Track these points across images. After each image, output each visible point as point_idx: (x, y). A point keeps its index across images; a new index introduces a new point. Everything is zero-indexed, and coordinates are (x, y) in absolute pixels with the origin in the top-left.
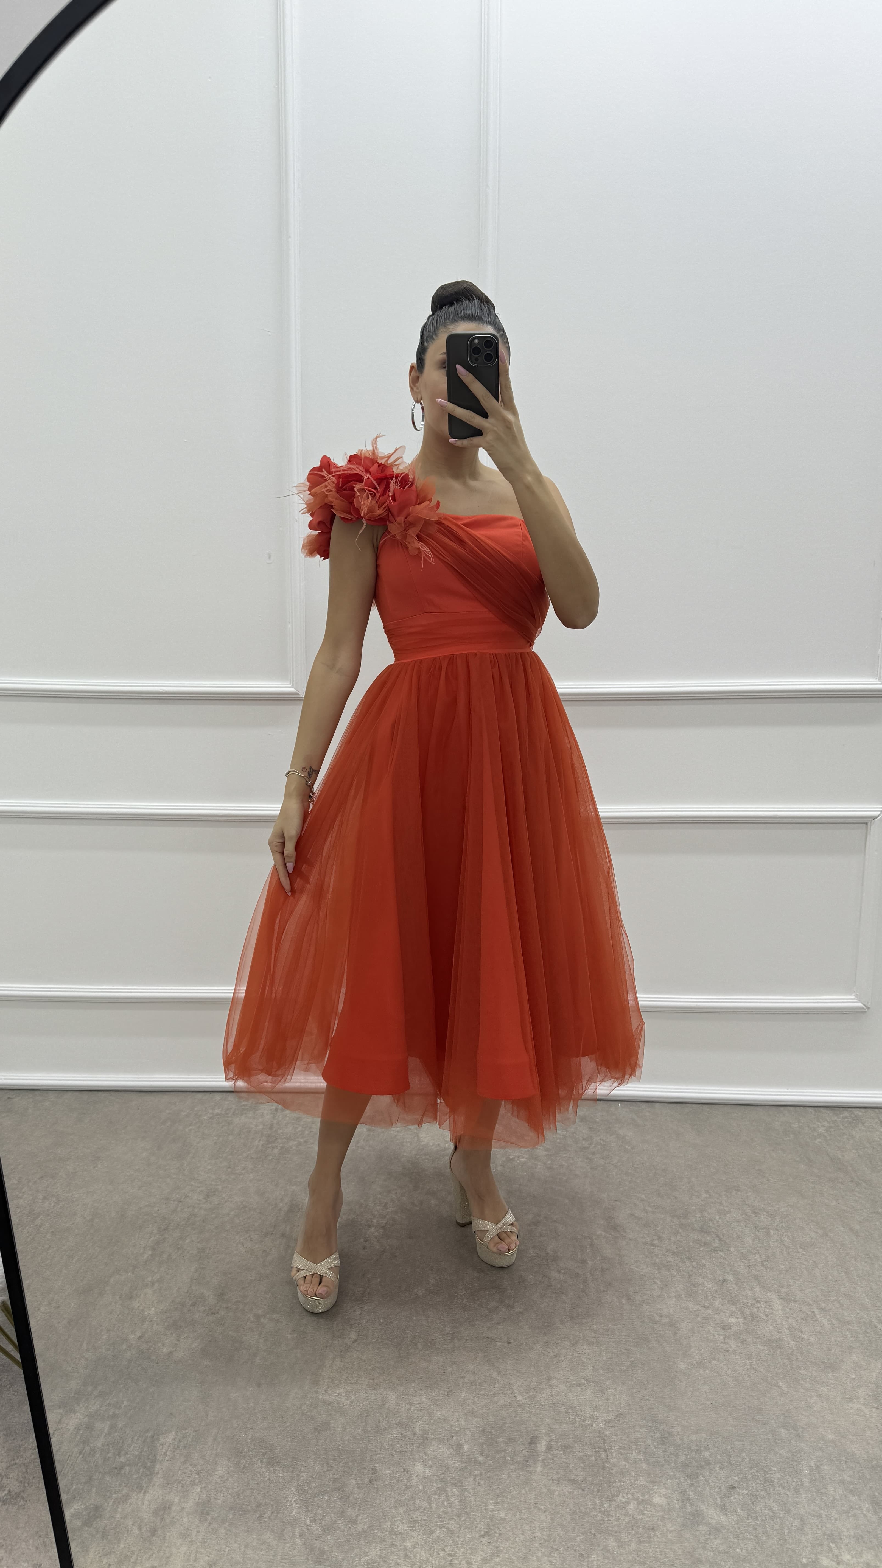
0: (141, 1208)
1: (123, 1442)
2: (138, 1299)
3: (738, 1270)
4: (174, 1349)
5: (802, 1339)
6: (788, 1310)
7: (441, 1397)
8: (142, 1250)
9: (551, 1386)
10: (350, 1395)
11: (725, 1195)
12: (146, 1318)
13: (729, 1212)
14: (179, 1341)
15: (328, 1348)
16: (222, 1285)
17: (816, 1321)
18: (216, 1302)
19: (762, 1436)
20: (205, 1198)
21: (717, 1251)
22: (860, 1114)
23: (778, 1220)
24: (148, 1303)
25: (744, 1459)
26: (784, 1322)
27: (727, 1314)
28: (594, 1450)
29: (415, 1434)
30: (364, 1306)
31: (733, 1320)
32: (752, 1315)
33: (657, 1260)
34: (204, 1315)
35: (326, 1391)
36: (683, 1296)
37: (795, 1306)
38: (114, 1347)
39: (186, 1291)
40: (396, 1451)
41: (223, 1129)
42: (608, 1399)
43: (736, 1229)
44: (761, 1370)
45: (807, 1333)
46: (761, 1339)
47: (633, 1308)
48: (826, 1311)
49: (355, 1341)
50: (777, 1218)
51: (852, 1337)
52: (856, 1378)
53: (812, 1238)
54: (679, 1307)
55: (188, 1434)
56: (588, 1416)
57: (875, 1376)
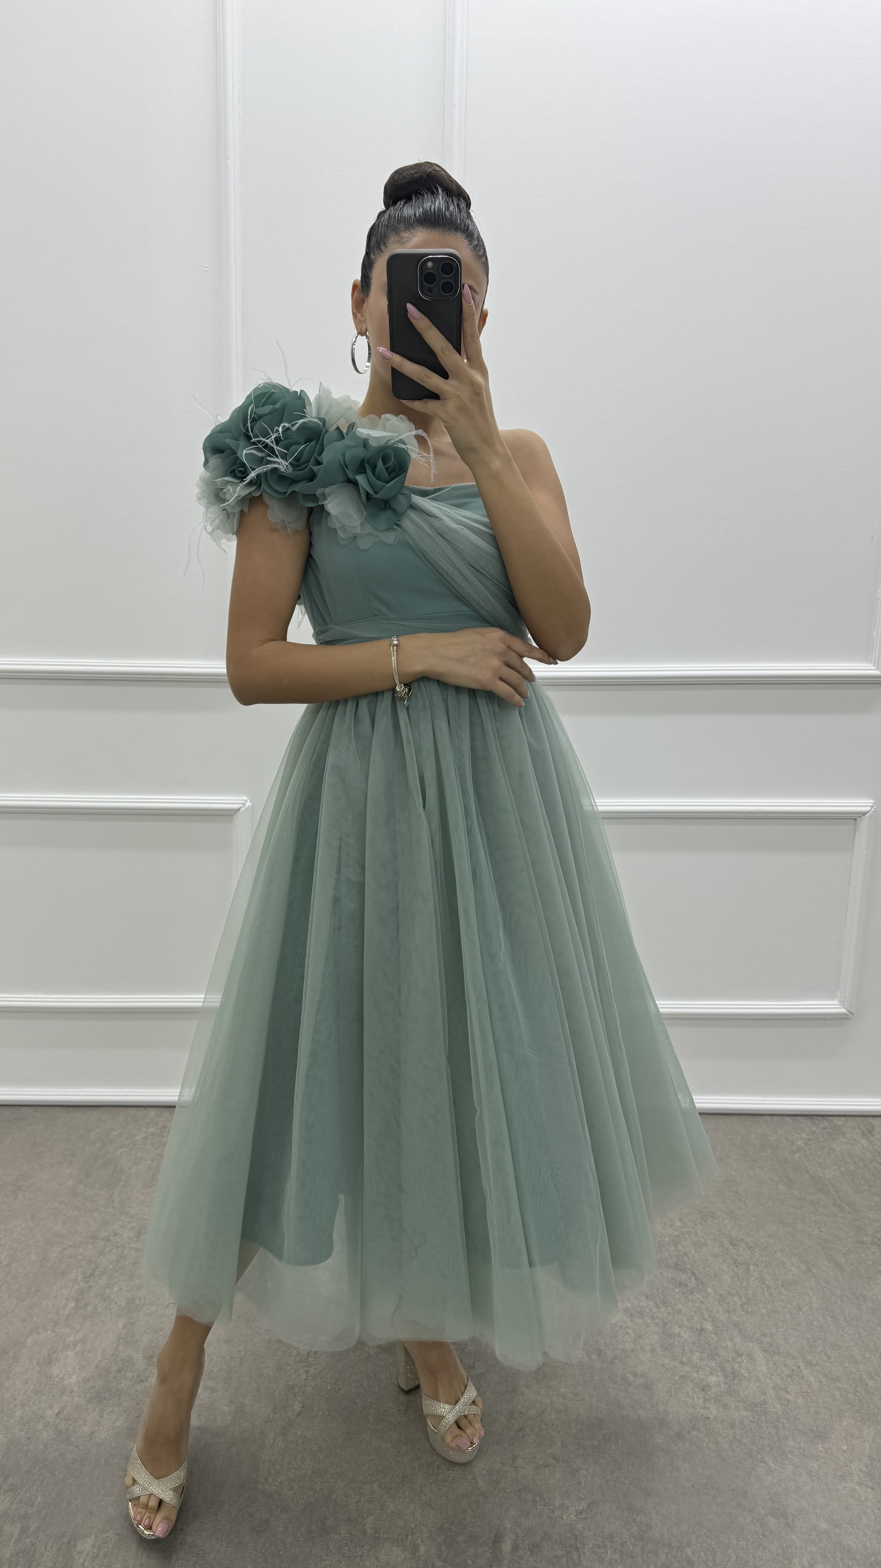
0: (64, 1249)
1: (35, 1550)
2: (57, 1365)
3: (717, 1316)
4: (96, 1428)
5: (788, 1401)
6: (771, 1365)
7: (395, 1485)
8: (64, 1302)
9: (515, 1468)
10: (293, 1484)
11: (700, 1223)
12: (66, 1389)
13: (705, 1244)
14: (102, 1417)
15: (269, 1424)
16: (153, 1345)
17: (802, 1378)
18: (146, 1367)
19: (749, 1527)
20: (136, 1236)
21: (693, 1292)
22: (840, 1123)
23: (758, 1253)
24: (69, 1369)
25: (730, 1557)
26: (768, 1380)
27: (706, 1372)
28: (565, 1549)
29: (365, 1533)
30: (309, 1369)
31: (713, 1379)
32: (733, 1373)
33: (629, 1305)
34: (132, 1384)
35: (266, 1479)
36: (658, 1350)
37: (779, 1360)
38: (29, 1426)
39: (112, 1353)
40: (343, 1556)
41: (158, 1151)
42: (579, 1483)
43: (713, 1265)
44: (746, 1442)
45: (793, 1394)
46: (744, 1402)
47: (605, 1365)
48: (812, 1365)
49: (299, 1414)
50: (756, 1250)
51: (841, 1397)
52: (847, 1449)
53: (794, 1275)
54: (654, 1364)
55: (110, 1539)
56: (557, 1505)
57: (868, 1446)
